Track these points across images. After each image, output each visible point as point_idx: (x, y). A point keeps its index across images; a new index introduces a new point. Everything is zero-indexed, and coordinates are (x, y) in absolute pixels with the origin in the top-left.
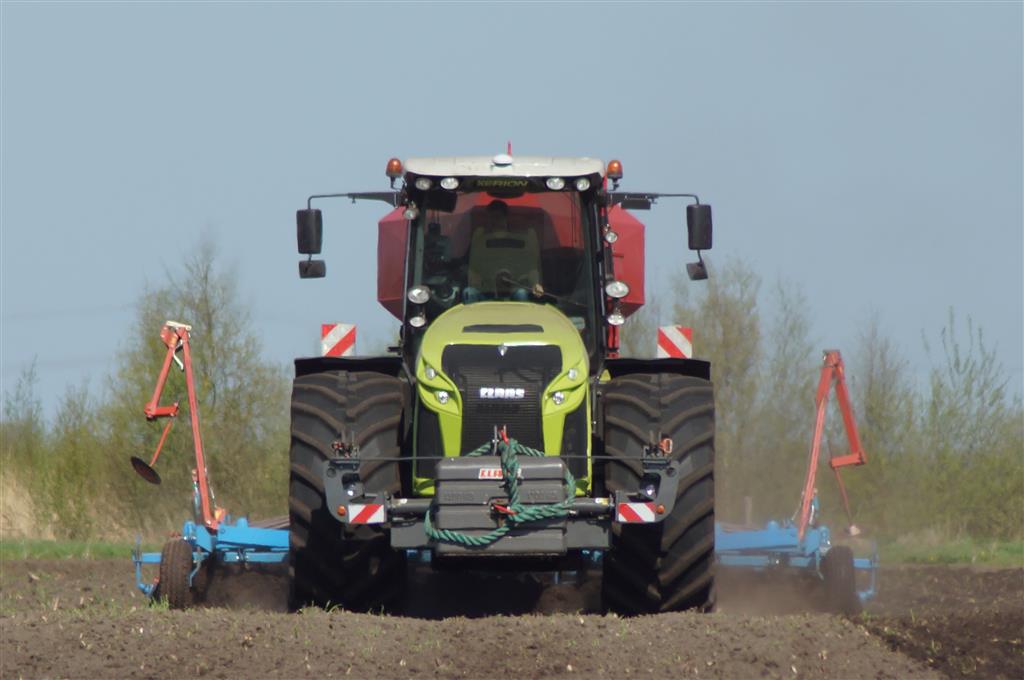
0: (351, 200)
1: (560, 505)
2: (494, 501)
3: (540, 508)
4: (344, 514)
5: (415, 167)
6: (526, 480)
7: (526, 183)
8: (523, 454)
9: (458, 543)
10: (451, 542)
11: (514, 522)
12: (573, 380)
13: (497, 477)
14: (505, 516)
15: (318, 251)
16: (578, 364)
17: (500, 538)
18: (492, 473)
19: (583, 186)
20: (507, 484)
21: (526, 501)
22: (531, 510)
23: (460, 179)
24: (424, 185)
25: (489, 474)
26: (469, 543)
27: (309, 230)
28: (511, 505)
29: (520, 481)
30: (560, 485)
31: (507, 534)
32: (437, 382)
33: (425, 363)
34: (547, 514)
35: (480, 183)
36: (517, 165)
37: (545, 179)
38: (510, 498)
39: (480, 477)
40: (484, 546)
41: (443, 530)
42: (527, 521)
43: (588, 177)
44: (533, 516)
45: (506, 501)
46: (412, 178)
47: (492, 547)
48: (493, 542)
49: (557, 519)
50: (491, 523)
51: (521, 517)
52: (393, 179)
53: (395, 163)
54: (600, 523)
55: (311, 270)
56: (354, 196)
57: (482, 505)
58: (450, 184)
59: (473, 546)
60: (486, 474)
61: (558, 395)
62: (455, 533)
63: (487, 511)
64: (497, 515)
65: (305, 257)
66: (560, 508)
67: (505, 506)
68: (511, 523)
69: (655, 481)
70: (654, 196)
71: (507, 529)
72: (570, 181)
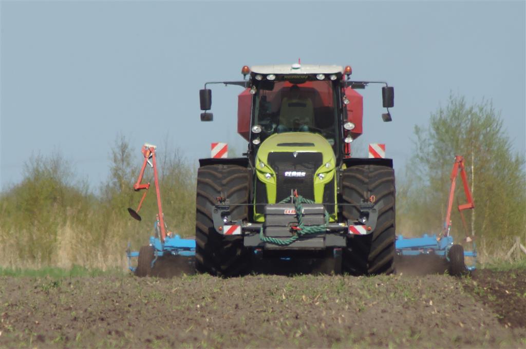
0: (225, 85)
1: (322, 226)
2: (291, 224)
3: (313, 227)
4: (222, 230)
5: (255, 70)
6: (306, 214)
7: (307, 77)
8: (305, 203)
9: (274, 243)
10: (271, 243)
11: (300, 234)
12: (328, 168)
13: (293, 213)
14: (296, 231)
15: (209, 109)
16: (330, 161)
17: (294, 241)
18: (291, 212)
19: (333, 78)
20: (297, 216)
21: (306, 224)
22: (309, 228)
23: (276, 75)
24: (259, 78)
25: (289, 212)
26: (280, 244)
27: (205, 99)
28: (299, 226)
29: (303, 215)
30: (322, 217)
31: (297, 239)
32: (265, 169)
33: (260, 161)
34: (316, 230)
35: (285, 77)
36: (303, 68)
37: (315, 75)
38: (299, 223)
39: (285, 213)
40: (286, 245)
41: (268, 237)
42: (306, 234)
43: (336, 74)
44: (309, 231)
45: (297, 224)
46: (254, 75)
47: (290, 245)
48: (291, 243)
49: (321, 233)
50: (290, 234)
51: (304, 232)
52: (245, 75)
53: (246, 68)
54: (341, 235)
55: (206, 118)
56: (226, 83)
57: (285, 226)
58: (271, 78)
59: (282, 245)
60: (288, 212)
61: (321, 175)
62: (274, 239)
63: (288, 229)
64: (292, 231)
65: (203, 112)
66: (322, 228)
67: (296, 226)
68: (299, 235)
69: (367, 215)
70: (366, 83)
71: (297, 237)
72: (327, 76)
